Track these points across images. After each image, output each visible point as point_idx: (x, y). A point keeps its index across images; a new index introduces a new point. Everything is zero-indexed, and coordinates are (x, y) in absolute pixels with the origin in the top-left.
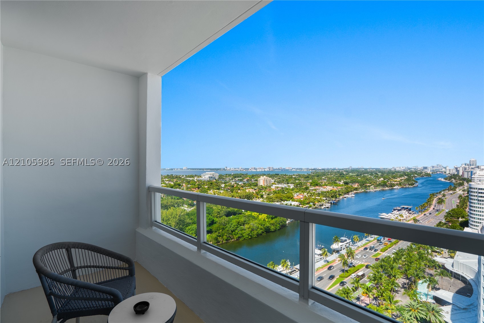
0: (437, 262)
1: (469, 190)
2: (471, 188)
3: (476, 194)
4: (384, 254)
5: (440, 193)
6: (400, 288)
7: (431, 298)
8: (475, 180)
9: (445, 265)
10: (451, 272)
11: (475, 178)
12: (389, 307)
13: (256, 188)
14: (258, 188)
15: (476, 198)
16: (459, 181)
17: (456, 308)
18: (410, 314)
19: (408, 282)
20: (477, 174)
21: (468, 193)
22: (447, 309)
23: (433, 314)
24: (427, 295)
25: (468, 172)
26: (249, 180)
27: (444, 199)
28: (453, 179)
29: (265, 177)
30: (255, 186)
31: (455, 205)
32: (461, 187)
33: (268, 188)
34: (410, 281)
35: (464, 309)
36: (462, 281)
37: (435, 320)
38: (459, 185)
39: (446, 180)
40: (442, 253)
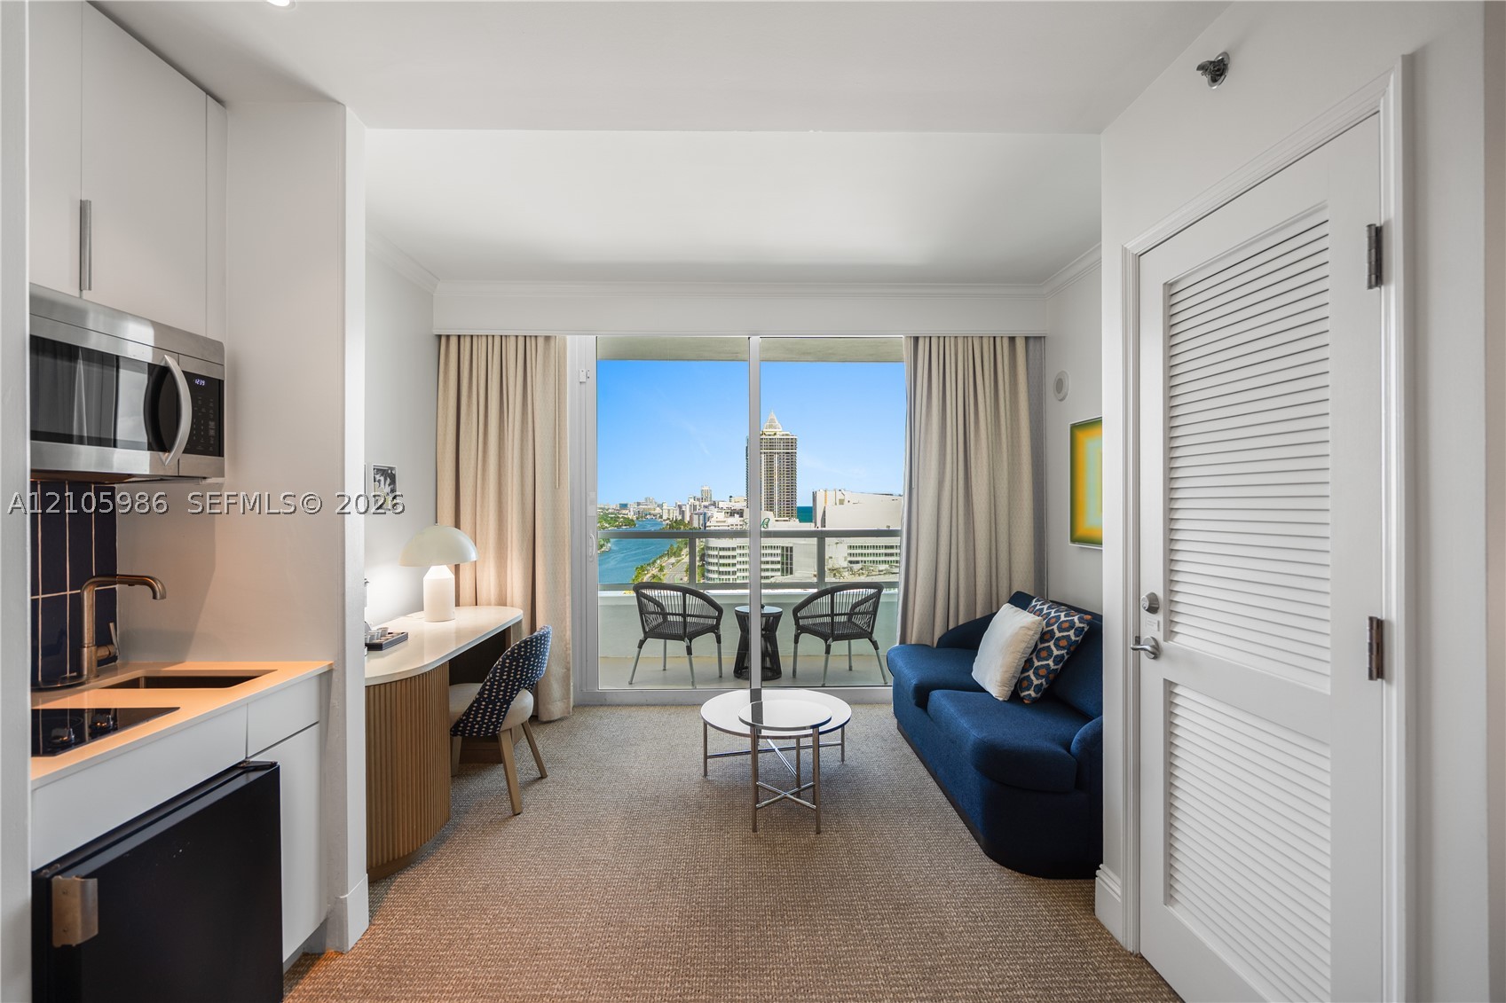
1: (704, 552)
2: (709, 548)
5: (654, 562)
11: (712, 528)
15: (715, 568)
20: (714, 519)
21: (701, 560)
25: (699, 514)
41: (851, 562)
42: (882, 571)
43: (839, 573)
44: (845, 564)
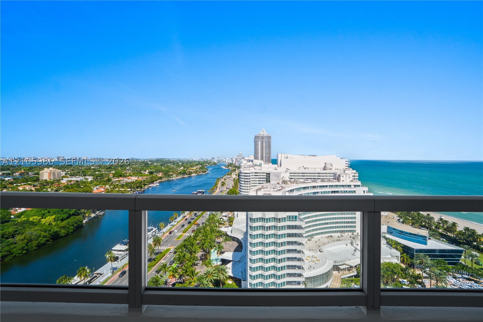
0: (223, 231)
1: (240, 174)
3: (243, 177)
4: (185, 234)
5: (223, 177)
6: (199, 261)
7: (219, 261)
8: (242, 167)
9: (227, 233)
10: (231, 236)
11: (242, 166)
12: (192, 280)
13: (35, 184)
14: (39, 183)
15: (243, 180)
16: (233, 168)
17: (235, 263)
18: (207, 280)
19: (205, 254)
20: (243, 163)
21: (239, 176)
22: (230, 265)
23: (222, 273)
24: (217, 260)
25: (238, 161)
26: (23, 173)
27: (225, 182)
28: (230, 167)
29: (51, 169)
30: (34, 181)
31: (232, 186)
32: (234, 173)
33: (56, 183)
34: (205, 252)
35: (239, 261)
36: (237, 241)
37: (223, 277)
38: (233, 171)
39: (226, 167)
40: (225, 224)
41: (290, 178)
42: (301, 182)
43: (286, 182)
44: (289, 179)
